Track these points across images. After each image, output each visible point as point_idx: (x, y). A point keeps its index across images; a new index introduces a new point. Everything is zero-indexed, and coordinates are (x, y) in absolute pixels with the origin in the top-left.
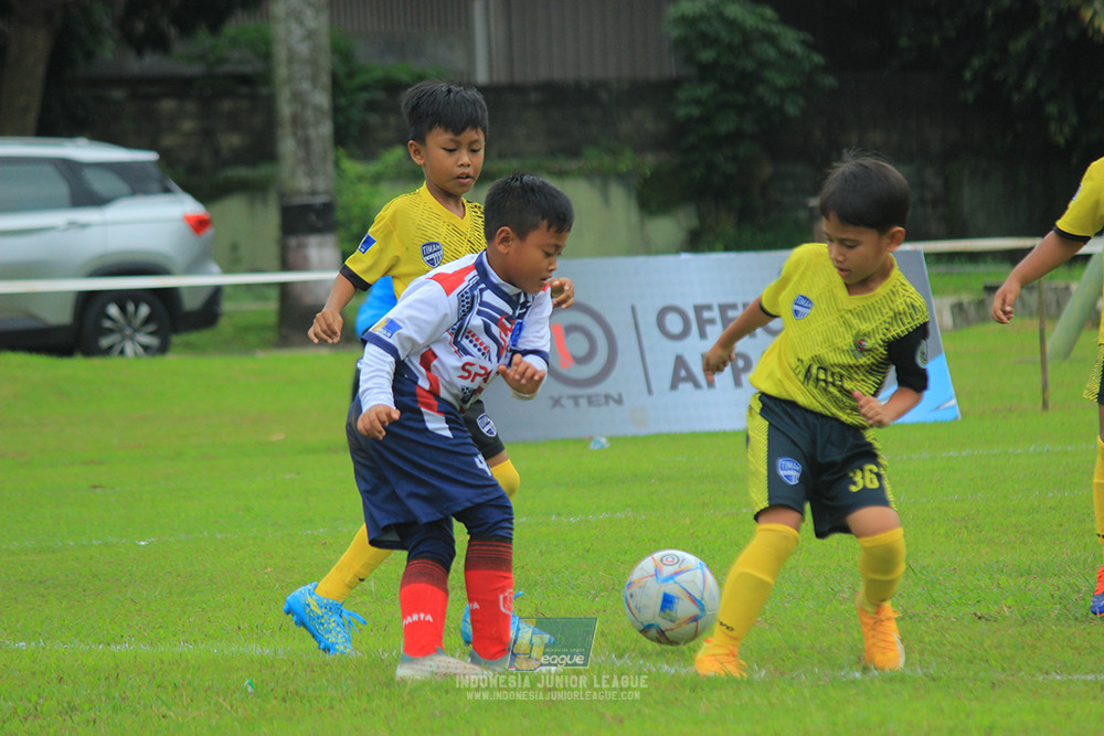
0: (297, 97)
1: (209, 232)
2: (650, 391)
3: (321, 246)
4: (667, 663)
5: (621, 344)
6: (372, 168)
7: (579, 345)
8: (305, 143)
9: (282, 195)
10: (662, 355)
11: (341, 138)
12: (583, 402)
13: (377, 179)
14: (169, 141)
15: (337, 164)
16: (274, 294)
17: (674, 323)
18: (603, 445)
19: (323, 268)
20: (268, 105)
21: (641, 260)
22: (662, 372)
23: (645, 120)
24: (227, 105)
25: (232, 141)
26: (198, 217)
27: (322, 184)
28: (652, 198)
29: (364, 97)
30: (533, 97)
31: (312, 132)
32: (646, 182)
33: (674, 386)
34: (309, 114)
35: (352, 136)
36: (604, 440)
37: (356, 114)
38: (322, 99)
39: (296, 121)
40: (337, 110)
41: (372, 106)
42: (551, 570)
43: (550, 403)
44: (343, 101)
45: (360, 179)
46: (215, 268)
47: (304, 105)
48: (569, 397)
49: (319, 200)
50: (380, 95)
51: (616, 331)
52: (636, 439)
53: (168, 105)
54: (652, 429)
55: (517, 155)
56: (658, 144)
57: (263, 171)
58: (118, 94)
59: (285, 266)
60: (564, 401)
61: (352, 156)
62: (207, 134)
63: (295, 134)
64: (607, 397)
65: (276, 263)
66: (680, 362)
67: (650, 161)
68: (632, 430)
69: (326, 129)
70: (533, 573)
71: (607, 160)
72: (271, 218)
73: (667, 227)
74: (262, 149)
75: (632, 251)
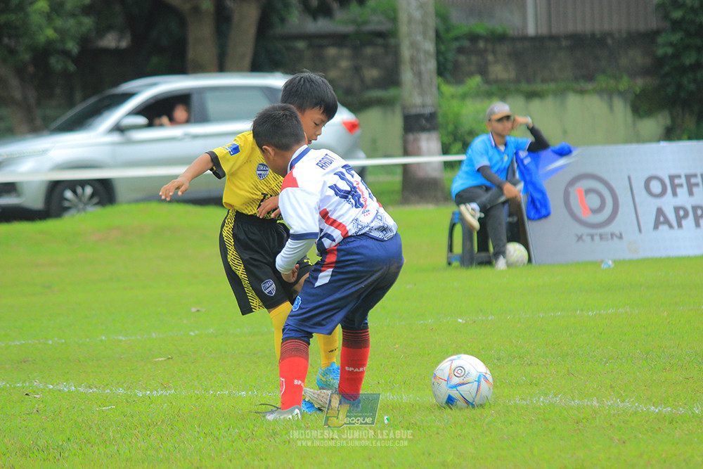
0: (414, 45)
1: (358, 132)
2: (640, 231)
3: (428, 139)
4: (654, 406)
5: (621, 200)
6: (460, 90)
7: (594, 201)
8: (419, 74)
9: (404, 108)
10: (649, 208)
11: (441, 71)
12: (597, 238)
13: (464, 97)
14: (333, 74)
15: (439, 88)
16: (400, 171)
17: (656, 187)
18: (609, 266)
19: (430, 154)
20: (395, 52)
21: (634, 147)
22: (648, 218)
23: (637, 57)
24: (369, 51)
25: (372, 73)
26: (351, 123)
27: (429, 100)
28: (642, 106)
29: (456, 45)
30: (564, 43)
31: (423, 68)
32: (637, 97)
33: (656, 227)
34: (422, 56)
35: (447, 70)
36: (610, 262)
37: (450, 56)
38: (430, 46)
39: (413, 61)
40: (439, 53)
41: (461, 50)
42: (577, 346)
43: (576, 239)
44: (443, 48)
45: (453, 96)
46: (362, 154)
47: (418, 50)
48: (588, 235)
49: (427, 111)
50: (466, 43)
51: (618, 192)
52: (631, 261)
53: (332, 51)
54: (642, 255)
55: (554, 80)
56: (646, 72)
57: (392, 92)
58: (301, 45)
59: (406, 153)
60: (584, 237)
61: (448, 82)
62: (357, 69)
63: (412, 69)
64: (612, 235)
65: (400, 151)
66: (660, 212)
67: (640, 83)
68: (628, 256)
69: (432, 65)
70: (565, 348)
71: (612, 83)
72: (397, 122)
73: (652, 125)
74: (391, 79)
75: (628, 141)
